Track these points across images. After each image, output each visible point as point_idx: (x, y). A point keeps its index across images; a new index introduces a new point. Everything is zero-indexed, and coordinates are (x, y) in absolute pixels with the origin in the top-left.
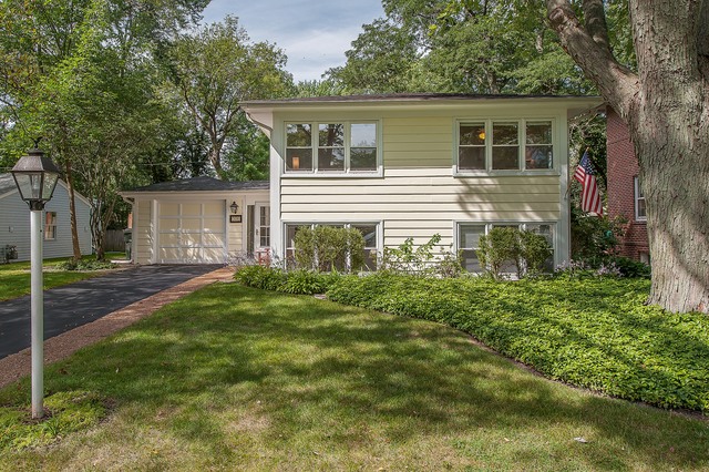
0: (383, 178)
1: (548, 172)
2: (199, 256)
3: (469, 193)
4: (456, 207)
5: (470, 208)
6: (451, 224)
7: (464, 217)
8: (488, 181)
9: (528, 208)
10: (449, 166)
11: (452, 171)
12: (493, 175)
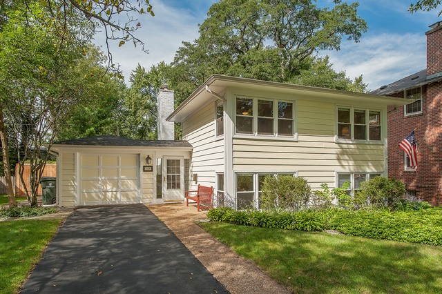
0: (297, 142)
1: (379, 142)
2: (116, 198)
3: (342, 154)
4: (337, 163)
5: (344, 163)
6: (335, 174)
7: (341, 170)
8: (352, 146)
9: (370, 164)
10: (332, 135)
11: (335, 138)
12: (354, 142)
